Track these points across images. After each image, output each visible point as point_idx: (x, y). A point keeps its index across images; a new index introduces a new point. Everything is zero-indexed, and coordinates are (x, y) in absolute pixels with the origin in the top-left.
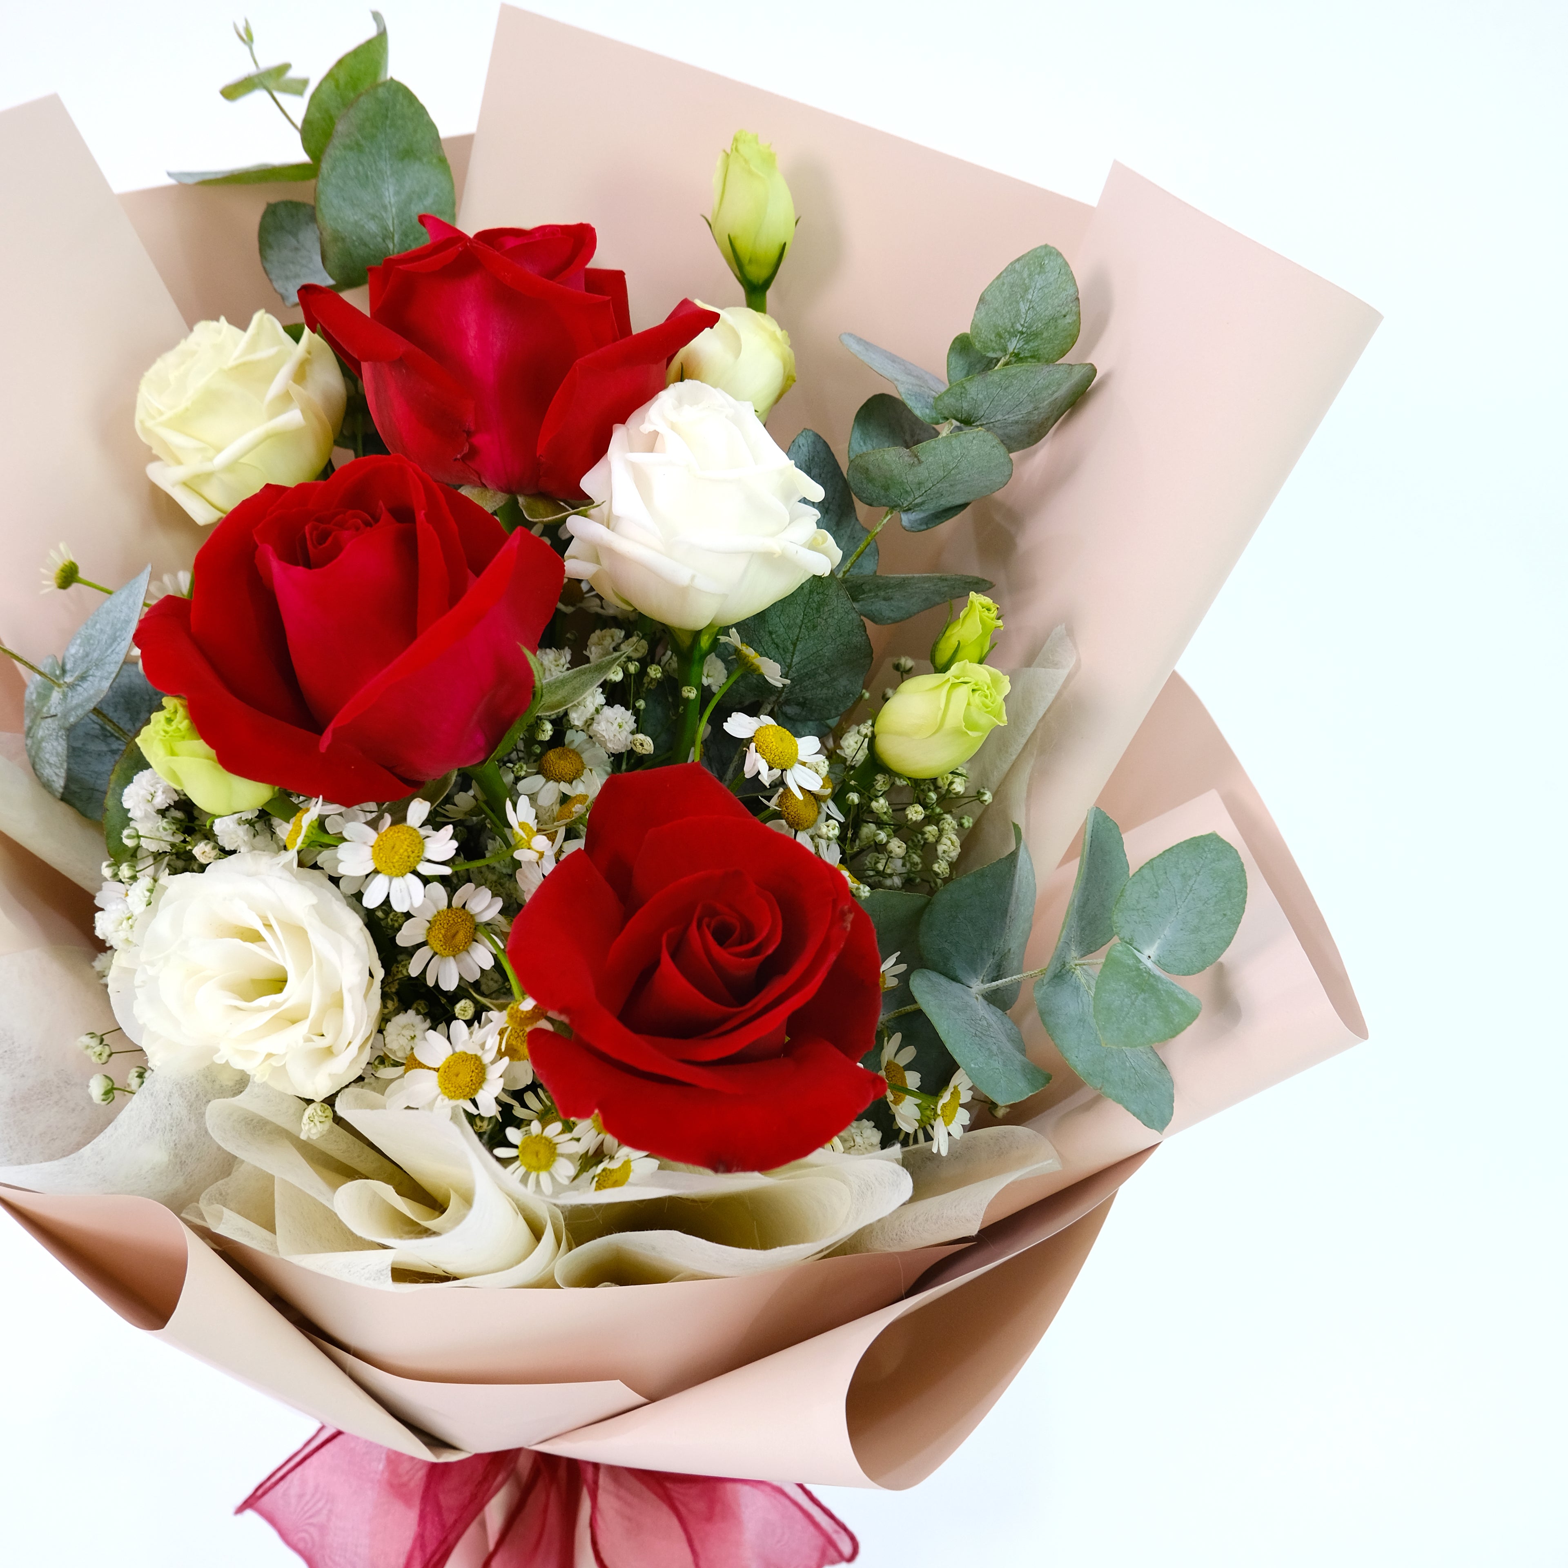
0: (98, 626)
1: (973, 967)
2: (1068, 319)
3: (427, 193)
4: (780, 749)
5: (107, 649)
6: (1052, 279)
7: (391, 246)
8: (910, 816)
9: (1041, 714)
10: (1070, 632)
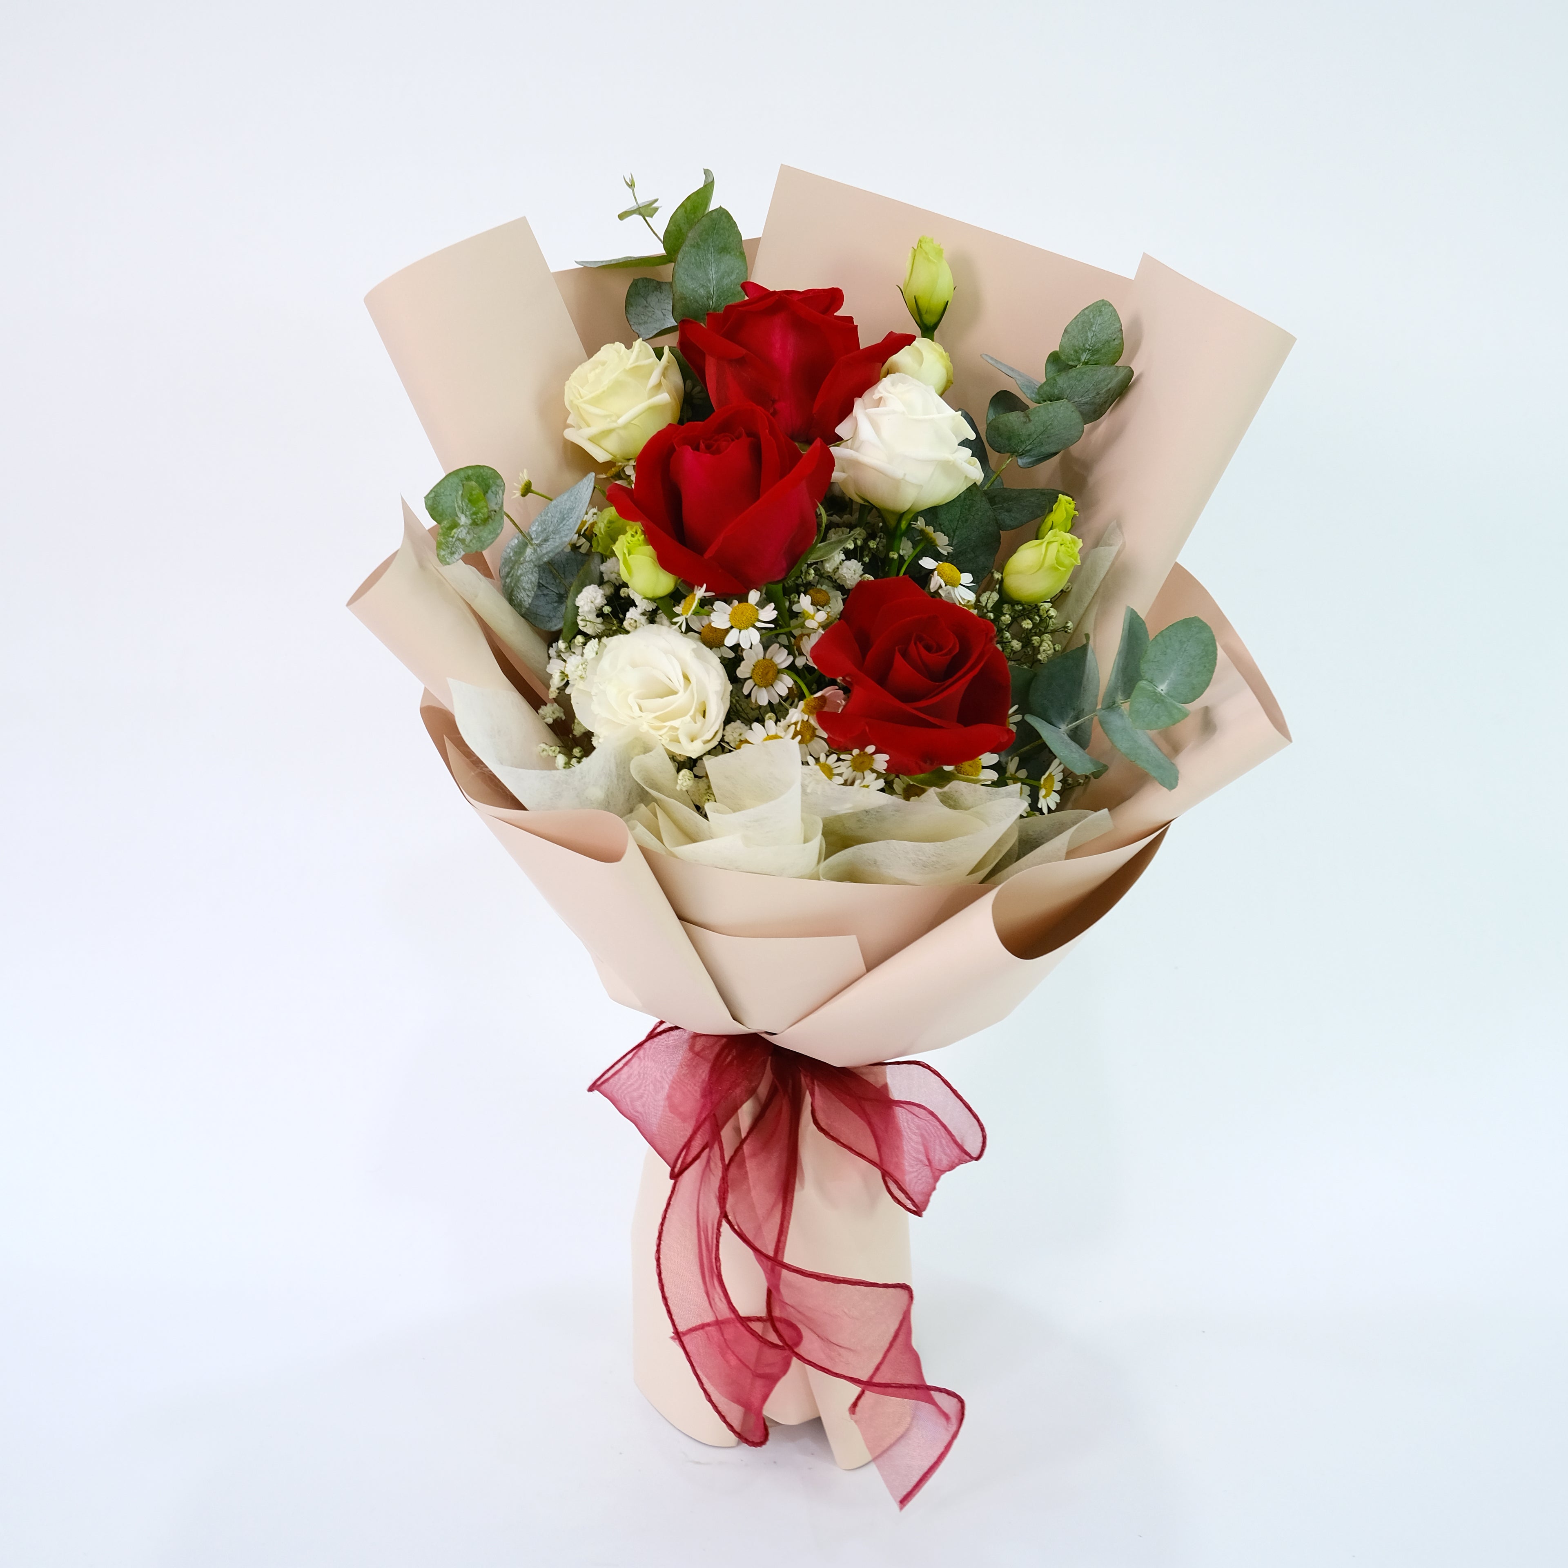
0: (549, 514)
1: (1062, 717)
2: (1116, 342)
3: (732, 273)
4: (952, 575)
5: (559, 525)
6: (1106, 319)
7: (711, 303)
8: (1024, 626)
9: (1102, 576)
10: (1119, 526)
